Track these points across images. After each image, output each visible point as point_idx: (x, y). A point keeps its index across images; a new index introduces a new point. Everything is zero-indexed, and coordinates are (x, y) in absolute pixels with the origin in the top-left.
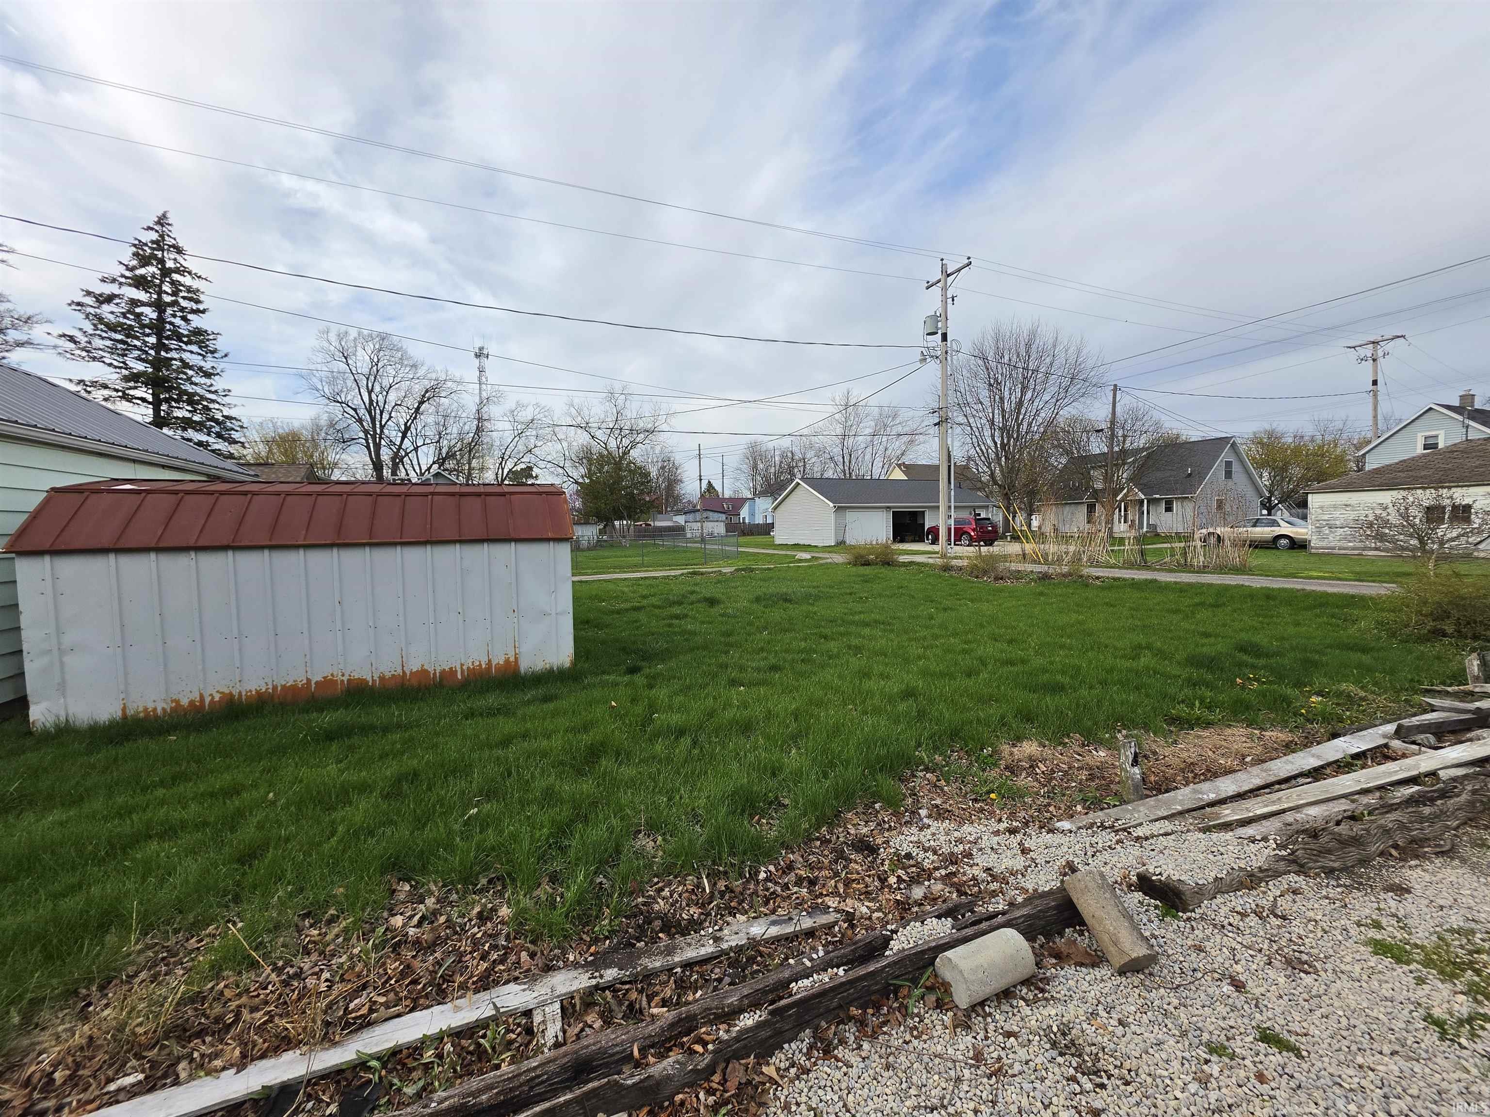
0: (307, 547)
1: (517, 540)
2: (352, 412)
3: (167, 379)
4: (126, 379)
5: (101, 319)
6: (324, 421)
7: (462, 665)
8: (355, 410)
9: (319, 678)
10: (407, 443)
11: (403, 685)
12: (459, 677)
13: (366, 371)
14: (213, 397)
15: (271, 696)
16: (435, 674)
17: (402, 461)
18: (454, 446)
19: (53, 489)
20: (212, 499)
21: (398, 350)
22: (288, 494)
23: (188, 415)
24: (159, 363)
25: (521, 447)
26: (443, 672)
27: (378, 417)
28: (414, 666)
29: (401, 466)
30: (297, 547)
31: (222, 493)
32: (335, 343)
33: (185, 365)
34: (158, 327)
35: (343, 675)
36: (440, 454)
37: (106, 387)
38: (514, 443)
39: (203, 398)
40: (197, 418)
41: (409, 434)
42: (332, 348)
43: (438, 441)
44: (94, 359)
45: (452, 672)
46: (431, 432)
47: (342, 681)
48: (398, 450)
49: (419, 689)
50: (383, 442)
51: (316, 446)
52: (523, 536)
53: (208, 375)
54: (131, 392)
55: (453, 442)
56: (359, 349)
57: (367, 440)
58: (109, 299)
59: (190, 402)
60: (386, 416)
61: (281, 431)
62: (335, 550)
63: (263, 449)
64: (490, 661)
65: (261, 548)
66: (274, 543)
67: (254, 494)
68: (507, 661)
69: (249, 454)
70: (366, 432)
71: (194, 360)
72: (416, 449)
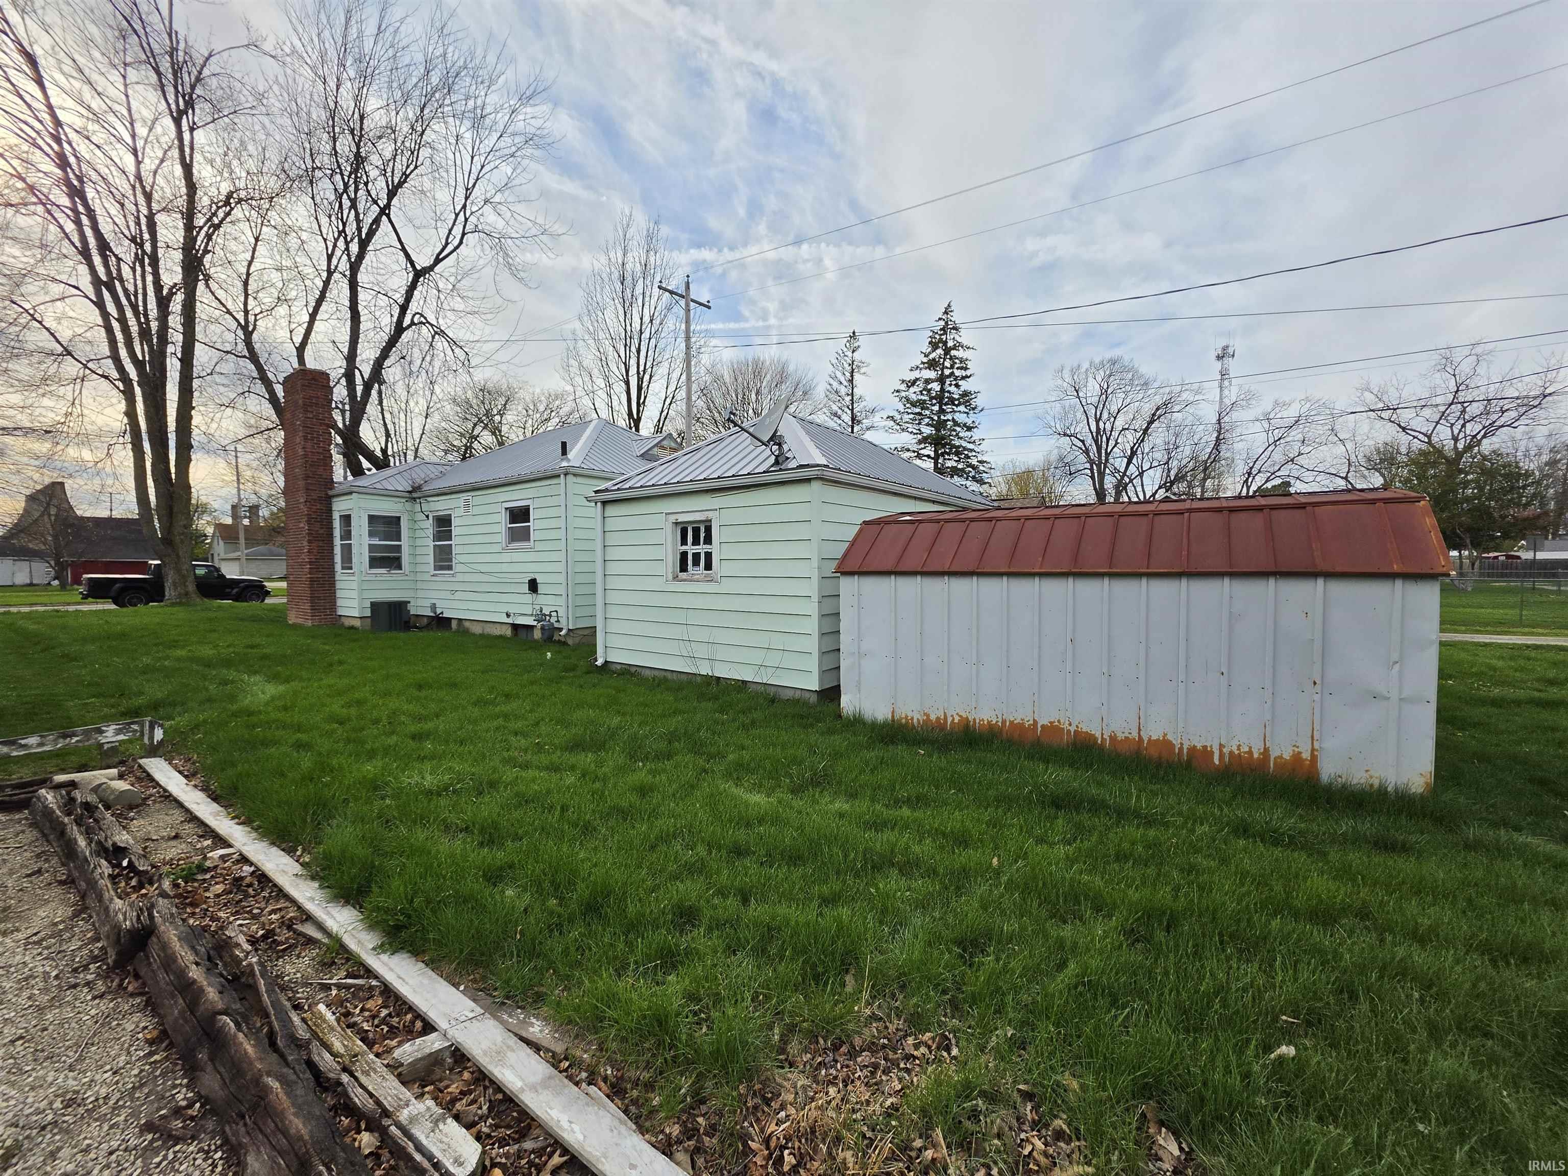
0: (1041, 575)
1: (1329, 575)
2: (1080, 444)
3: (943, 438)
4: (920, 442)
5: (908, 400)
6: (1054, 457)
7: (1221, 746)
8: (1083, 441)
9: (1045, 722)
10: (1132, 469)
11: (1138, 753)
12: (1217, 762)
13: (1095, 400)
14: (971, 446)
15: (1001, 730)
16: (1181, 749)
17: (1125, 488)
18: (1185, 466)
19: (865, 523)
20: (964, 525)
21: (1128, 371)
22: (1028, 518)
23: (955, 464)
24: (940, 425)
25: (1278, 456)
26: (1192, 749)
27: (1104, 445)
28: (1154, 732)
29: (1124, 494)
30: (1032, 575)
31: (972, 520)
32: (1068, 379)
33: (956, 423)
34: (940, 398)
35: (1070, 725)
36: (1168, 476)
37: (908, 450)
38: (1267, 453)
39: (965, 449)
40: (960, 466)
41: (1134, 461)
42: (1065, 384)
43: (1167, 463)
44: (903, 430)
45: (1206, 753)
46: (1160, 456)
47: (1069, 731)
48: (1122, 478)
49: (1159, 765)
50: (1107, 471)
51: (1045, 480)
52: (1339, 569)
53: (969, 429)
54: (922, 452)
55: (1184, 462)
56: (1091, 379)
57: (1092, 470)
58: (913, 383)
59: (957, 454)
60: (1112, 443)
61: (1018, 471)
62: (1071, 580)
63: (1004, 489)
64: (1266, 750)
65: (1000, 574)
66: (1012, 570)
67: (998, 519)
68: (1297, 757)
69: (993, 492)
70: (1091, 462)
71: (961, 418)
72: (1141, 475)
